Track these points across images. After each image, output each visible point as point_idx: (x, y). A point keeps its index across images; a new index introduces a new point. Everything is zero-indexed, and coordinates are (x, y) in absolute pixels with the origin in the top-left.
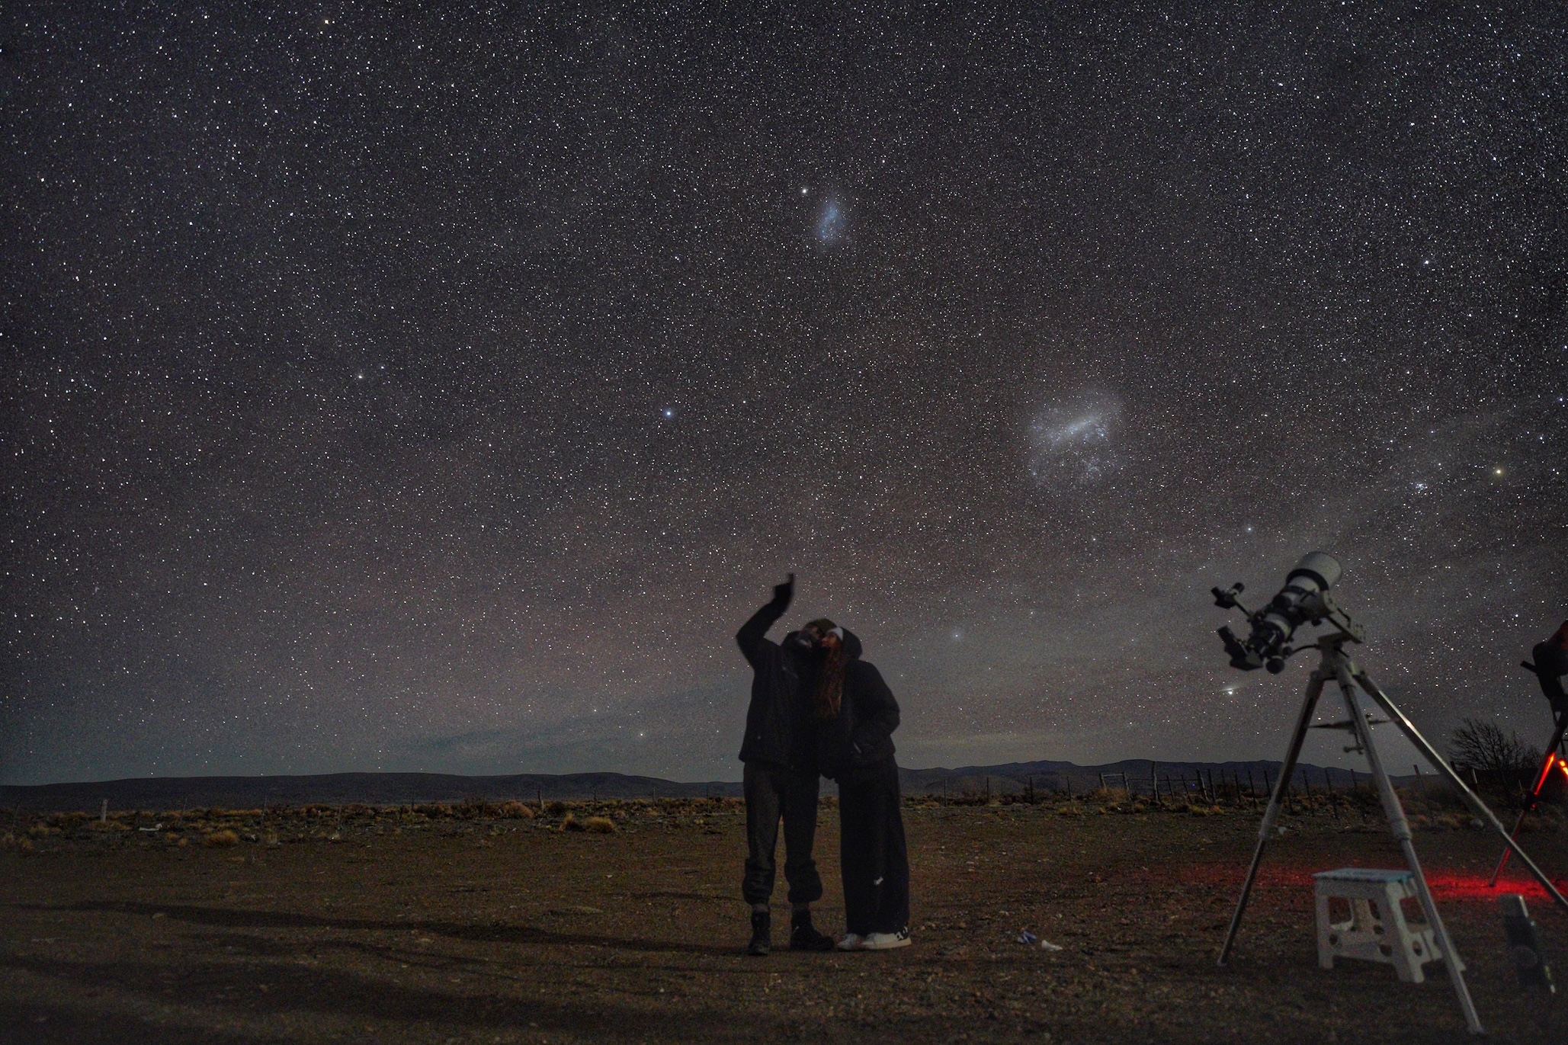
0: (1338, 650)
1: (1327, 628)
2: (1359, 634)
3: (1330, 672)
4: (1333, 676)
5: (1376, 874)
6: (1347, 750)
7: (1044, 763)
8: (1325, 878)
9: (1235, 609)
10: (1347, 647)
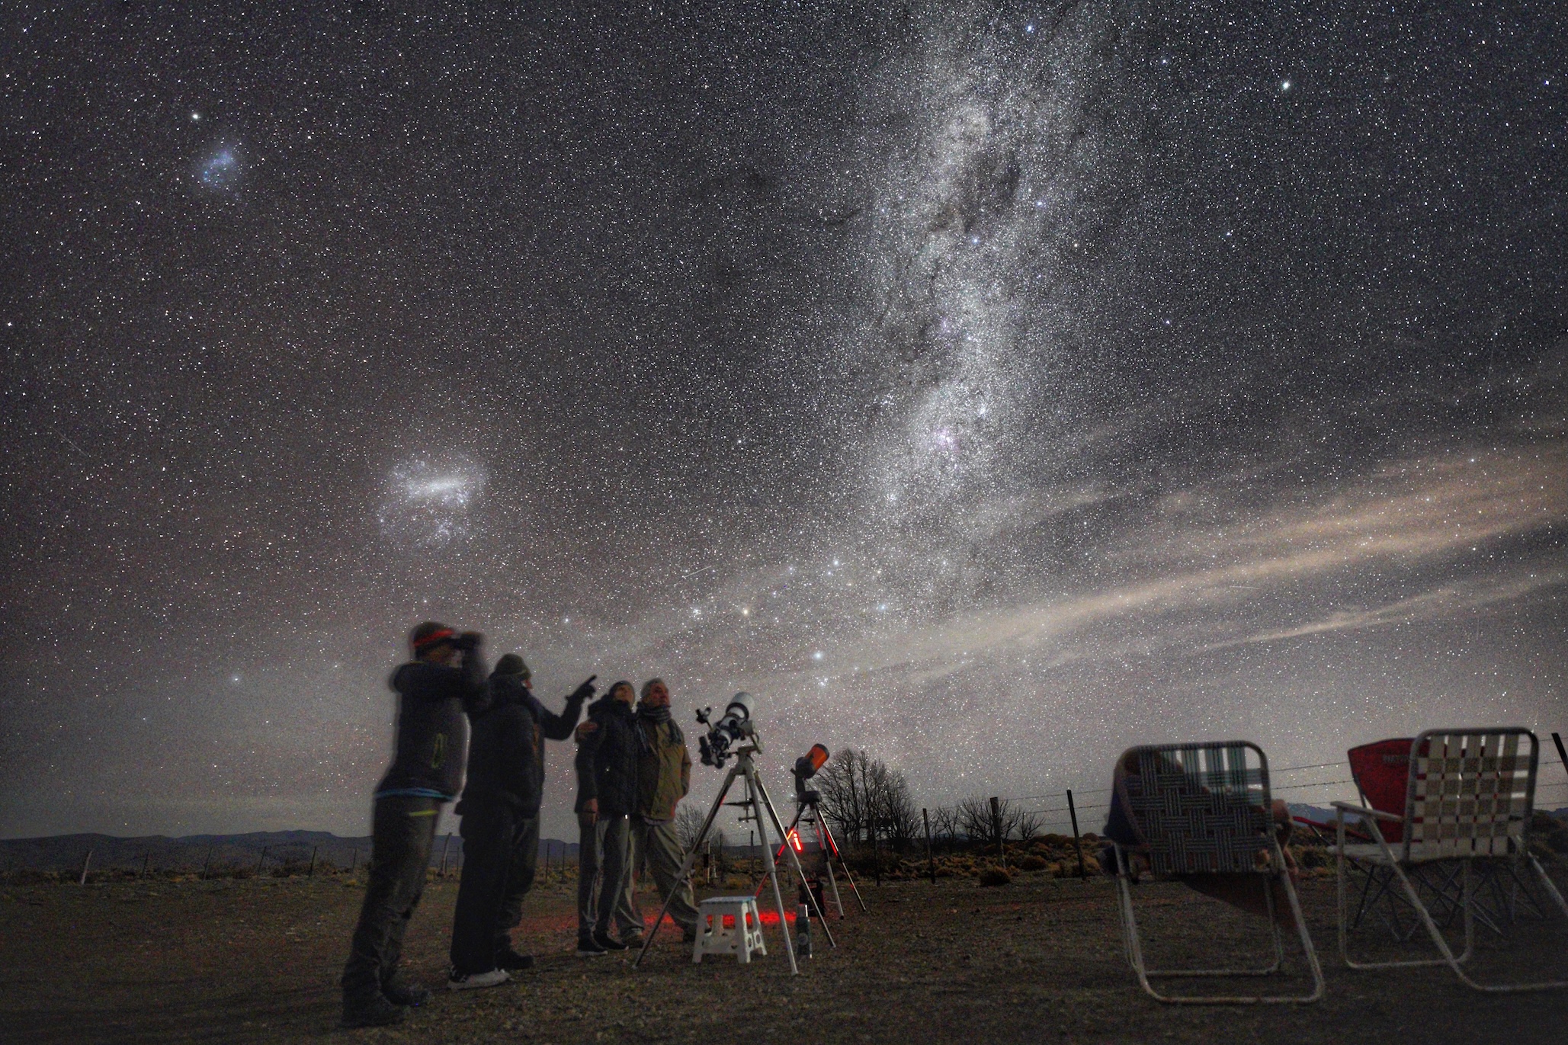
0: (748, 756)
1: (747, 742)
2: (761, 748)
3: (742, 770)
4: (744, 772)
5: (735, 899)
6: (740, 819)
7: (299, 833)
8: (708, 903)
9: (706, 724)
10: (754, 755)
